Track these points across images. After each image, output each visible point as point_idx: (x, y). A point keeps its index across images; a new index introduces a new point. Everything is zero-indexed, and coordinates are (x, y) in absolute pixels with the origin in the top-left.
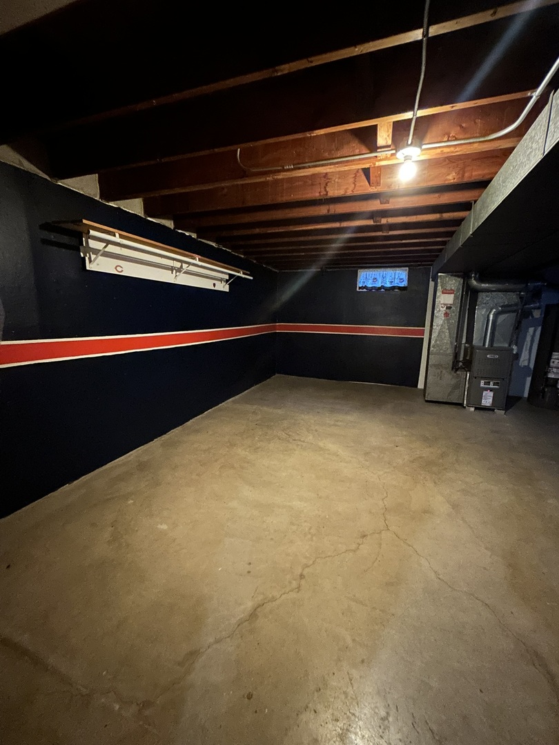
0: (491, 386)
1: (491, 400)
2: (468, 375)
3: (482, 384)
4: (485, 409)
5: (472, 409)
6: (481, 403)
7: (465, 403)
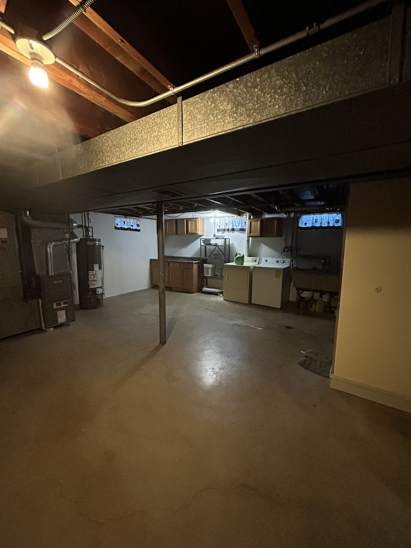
0: (63, 305)
1: (65, 317)
2: (40, 301)
3: (55, 306)
4: (62, 325)
5: (52, 329)
6: (58, 321)
7: (44, 326)
